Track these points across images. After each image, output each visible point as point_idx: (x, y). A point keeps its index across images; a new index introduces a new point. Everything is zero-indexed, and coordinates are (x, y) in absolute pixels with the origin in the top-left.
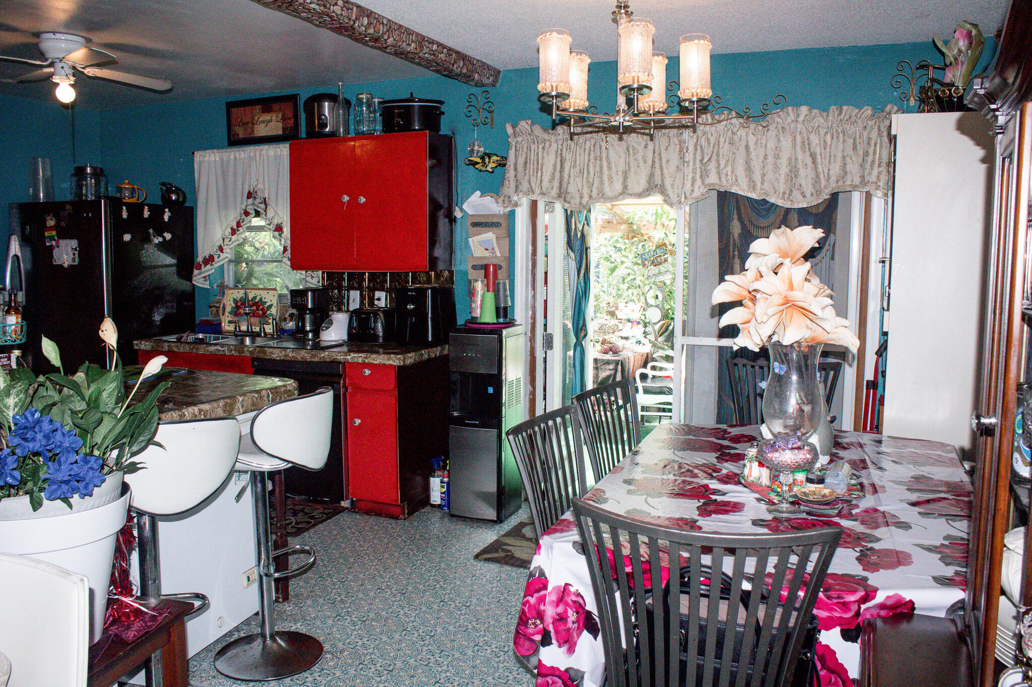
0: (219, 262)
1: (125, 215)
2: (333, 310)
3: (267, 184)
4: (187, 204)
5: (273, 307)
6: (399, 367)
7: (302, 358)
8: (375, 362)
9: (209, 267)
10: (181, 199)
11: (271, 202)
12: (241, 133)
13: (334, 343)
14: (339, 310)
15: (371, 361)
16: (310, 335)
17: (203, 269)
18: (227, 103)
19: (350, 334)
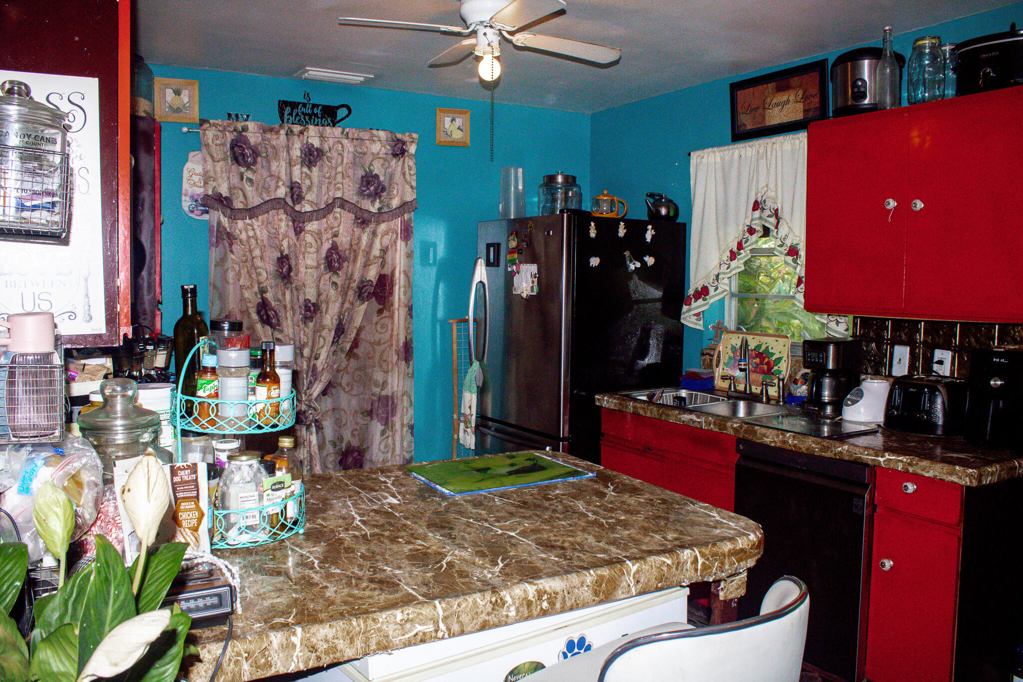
0: (716, 295)
1: (593, 233)
2: (867, 373)
3: (780, 190)
4: (679, 220)
5: (783, 361)
6: (968, 488)
7: (808, 449)
8: (926, 475)
9: (700, 302)
10: (672, 214)
11: (785, 214)
12: (748, 122)
13: (863, 428)
14: (877, 373)
15: (919, 472)
16: (829, 410)
17: (694, 305)
18: (731, 84)
19: (888, 416)
